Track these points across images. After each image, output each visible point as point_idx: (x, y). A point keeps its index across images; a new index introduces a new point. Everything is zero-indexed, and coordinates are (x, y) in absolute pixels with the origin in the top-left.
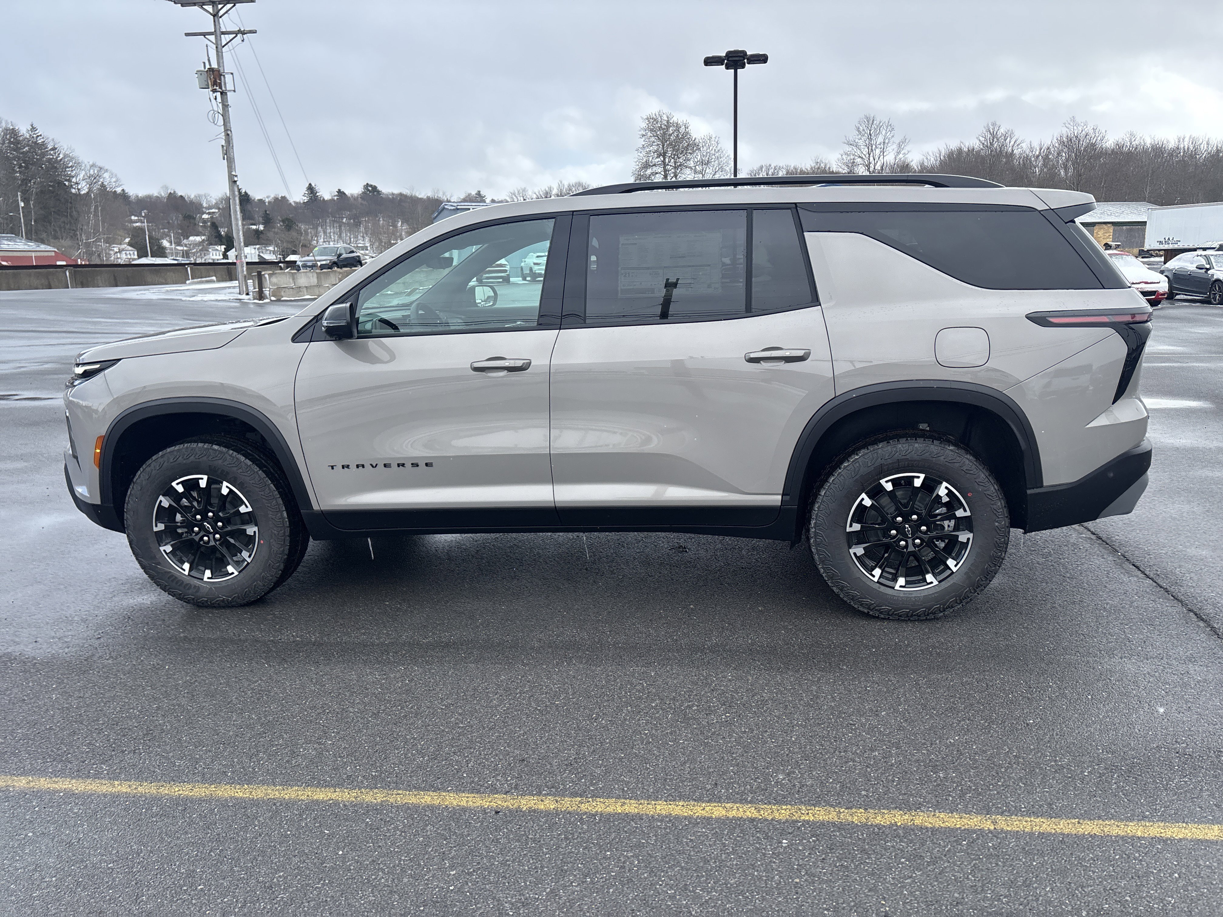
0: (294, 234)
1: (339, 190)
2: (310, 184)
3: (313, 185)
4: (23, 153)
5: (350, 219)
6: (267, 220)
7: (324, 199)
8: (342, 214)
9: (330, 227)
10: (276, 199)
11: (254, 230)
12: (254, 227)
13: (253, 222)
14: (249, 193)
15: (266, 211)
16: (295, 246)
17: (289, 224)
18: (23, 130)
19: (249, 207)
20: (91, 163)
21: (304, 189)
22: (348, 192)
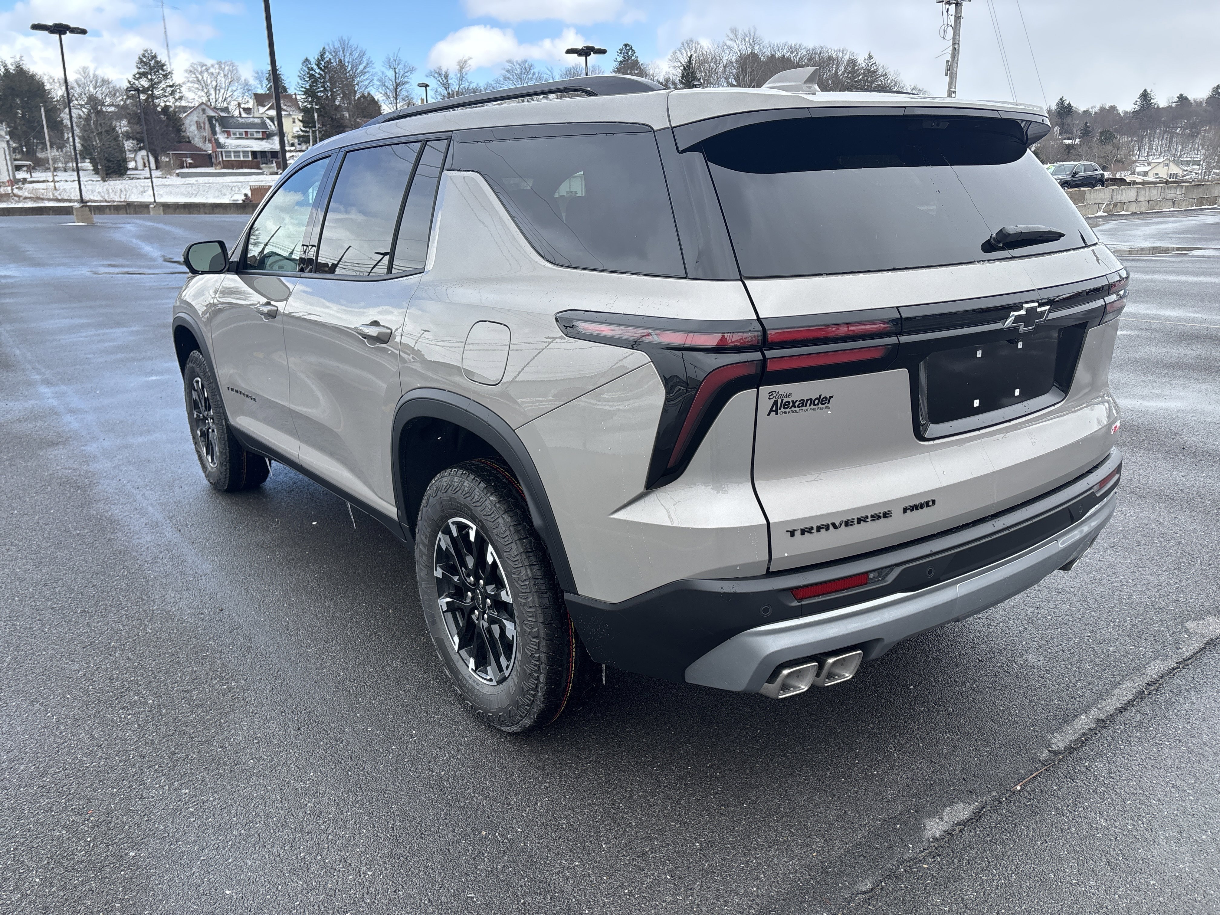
0: (1109, 147)
1: (1181, 95)
2: (1145, 90)
3: (1149, 91)
4: (856, 82)
5: (1185, 129)
6: (1086, 133)
7: (1158, 107)
8: (1177, 124)
9: (1159, 138)
10: (1102, 109)
11: (1066, 145)
12: (1067, 142)
13: (1070, 136)
14: (1072, 105)
15: (1086, 123)
16: (1107, 161)
17: (1107, 137)
18: (861, 61)
19: (1069, 120)
20: (912, 87)
21: (1136, 96)
22: (1192, 96)
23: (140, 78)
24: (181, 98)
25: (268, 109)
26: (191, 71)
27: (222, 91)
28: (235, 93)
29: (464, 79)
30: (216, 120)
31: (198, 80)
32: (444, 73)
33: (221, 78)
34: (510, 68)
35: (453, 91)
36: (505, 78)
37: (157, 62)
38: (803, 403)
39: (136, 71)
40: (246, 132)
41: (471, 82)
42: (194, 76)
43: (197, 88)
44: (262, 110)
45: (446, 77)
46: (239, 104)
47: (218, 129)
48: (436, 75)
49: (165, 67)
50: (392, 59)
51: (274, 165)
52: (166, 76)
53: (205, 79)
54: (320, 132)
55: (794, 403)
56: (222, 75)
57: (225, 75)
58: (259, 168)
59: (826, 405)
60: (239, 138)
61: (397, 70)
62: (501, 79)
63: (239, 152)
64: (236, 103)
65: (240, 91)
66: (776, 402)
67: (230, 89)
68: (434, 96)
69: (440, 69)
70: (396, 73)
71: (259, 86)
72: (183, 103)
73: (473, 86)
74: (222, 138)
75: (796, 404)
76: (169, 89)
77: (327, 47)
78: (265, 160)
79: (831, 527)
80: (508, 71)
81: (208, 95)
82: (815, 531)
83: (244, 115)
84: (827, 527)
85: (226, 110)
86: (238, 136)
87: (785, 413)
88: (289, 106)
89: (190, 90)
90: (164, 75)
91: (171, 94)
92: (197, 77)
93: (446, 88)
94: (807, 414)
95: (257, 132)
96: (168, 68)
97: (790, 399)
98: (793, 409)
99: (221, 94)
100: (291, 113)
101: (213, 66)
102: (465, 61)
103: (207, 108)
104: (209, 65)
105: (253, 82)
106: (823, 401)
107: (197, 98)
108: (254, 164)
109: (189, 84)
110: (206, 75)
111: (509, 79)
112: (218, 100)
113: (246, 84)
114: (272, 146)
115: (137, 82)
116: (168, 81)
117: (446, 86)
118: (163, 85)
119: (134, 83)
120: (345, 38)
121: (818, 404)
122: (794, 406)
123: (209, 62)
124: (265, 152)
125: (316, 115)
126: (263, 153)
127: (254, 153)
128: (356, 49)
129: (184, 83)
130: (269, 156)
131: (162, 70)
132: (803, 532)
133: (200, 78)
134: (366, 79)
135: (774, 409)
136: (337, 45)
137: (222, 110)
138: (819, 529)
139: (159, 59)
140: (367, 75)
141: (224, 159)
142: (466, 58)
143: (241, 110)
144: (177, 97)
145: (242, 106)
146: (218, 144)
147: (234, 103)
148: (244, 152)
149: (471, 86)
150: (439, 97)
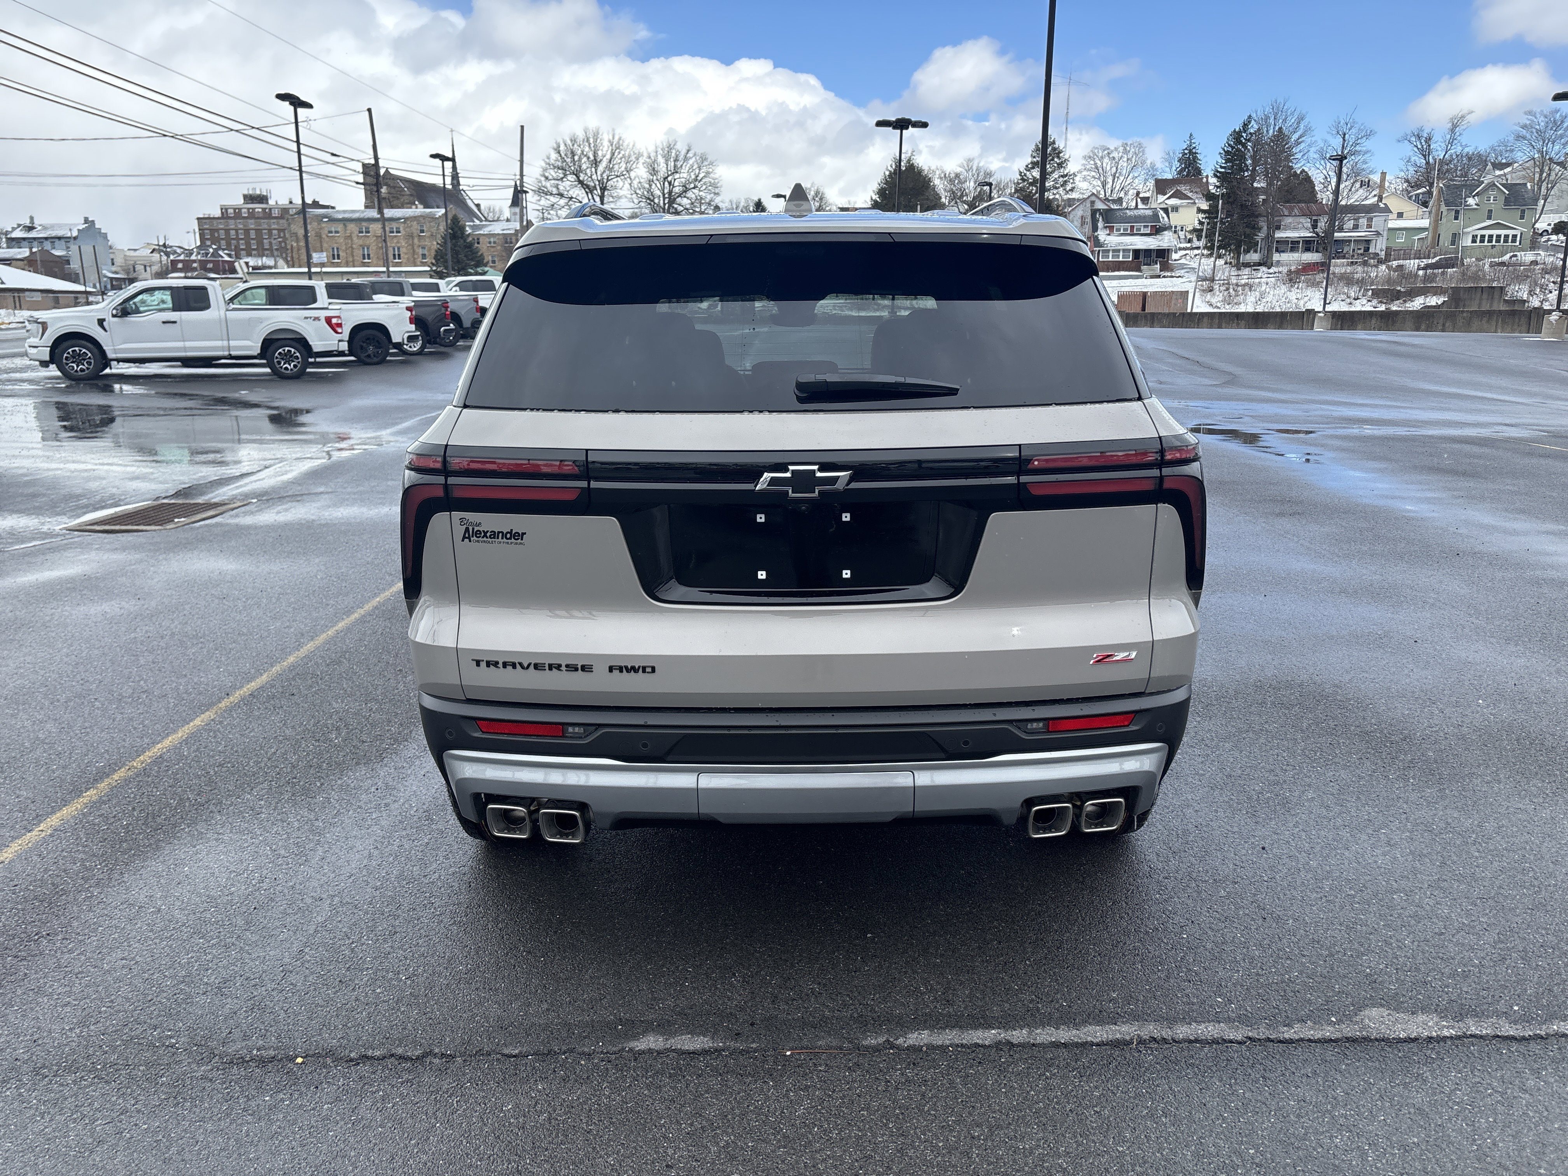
23: (1033, 168)
24: (1072, 190)
25: (1169, 198)
26: (1090, 157)
27: (1122, 178)
28: (1137, 180)
29: (1455, 142)
30: (1101, 214)
31: (1097, 168)
32: (1425, 135)
33: (1123, 163)
34: (1528, 122)
35: (1435, 160)
36: (1519, 137)
37: (1054, 149)
38: (494, 535)
39: (1029, 160)
40: (1132, 227)
41: (1466, 146)
42: (1092, 162)
43: (1094, 177)
44: (1161, 198)
45: (1428, 140)
46: (1138, 194)
47: (1100, 224)
48: (1413, 139)
49: (1061, 155)
50: (1342, 122)
51: (1158, 266)
52: (1060, 165)
53: (1104, 165)
54: (1222, 223)
55: (485, 533)
56: (1125, 159)
57: (1128, 159)
58: (1139, 270)
59: (519, 541)
60: (1122, 235)
61: (1347, 136)
62: (1511, 138)
63: (1118, 251)
64: (1135, 191)
65: (1142, 177)
66: (467, 530)
67: (1131, 175)
68: (1404, 169)
69: (1421, 130)
70: (1344, 140)
71: (1168, 169)
72: (1074, 195)
73: (1470, 150)
74: (1102, 235)
75: (488, 534)
76: (1061, 179)
77: (1254, 115)
78: (1147, 260)
79: (518, 666)
80: (1524, 127)
81: (1104, 184)
82: (500, 665)
83: (1140, 206)
84: (514, 665)
85: (1120, 200)
86: (1122, 232)
87: (478, 541)
88: (1196, 192)
89: (1085, 179)
90: (1058, 164)
91: (1062, 186)
92: (1095, 164)
93: (1424, 156)
94: (499, 547)
95: (1145, 227)
96: (1065, 155)
97: (481, 529)
98: (485, 539)
99: (1120, 182)
100: (1197, 201)
101: (1116, 149)
102: (1463, 117)
103: (1097, 200)
104: (1112, 148)
105: (1159, 165)
106: (517, 536)
107: (1090, 188)
108: (1133, 265)
109: (1085, 173)
110: (1106, 160)
111: (1524, 138)
112: (1115, 189)
113: (1153, 166)
114: (1161, 243)
115: (1028, 173)
116: (1062, 170)
117: (1425, 153)
118: (1055, 175)
119: (1025, 175)
120: (1281, 100)
121: (510, 539)
122: (485, 536)
123: (1113, 143)
124: (1150, 250)
125: (1221, 202)
126: (1148, 252)
127: (1137, 253)
128: (1292, 114)
129: (1080, 172)
130: (1154, 255)
131: (1059, 157)
132: (488, 664)
133: (1099, 163)
134: (1300, 152)
135: (467, 536)
136: (1268, 110)
137: (1114, 201)
138: (505, 665)
139: (1056, 146)
140: (1302, 146)
141: (1101, 259)
142: (1465, 112)
143: (1139, 200)
144: (1068, 188)
145: (1141, 195)
146: (1097, 242)
147: (1132, 192)
148: (1124, 250)
149: (1466, 150)
150: (1412, 169)
